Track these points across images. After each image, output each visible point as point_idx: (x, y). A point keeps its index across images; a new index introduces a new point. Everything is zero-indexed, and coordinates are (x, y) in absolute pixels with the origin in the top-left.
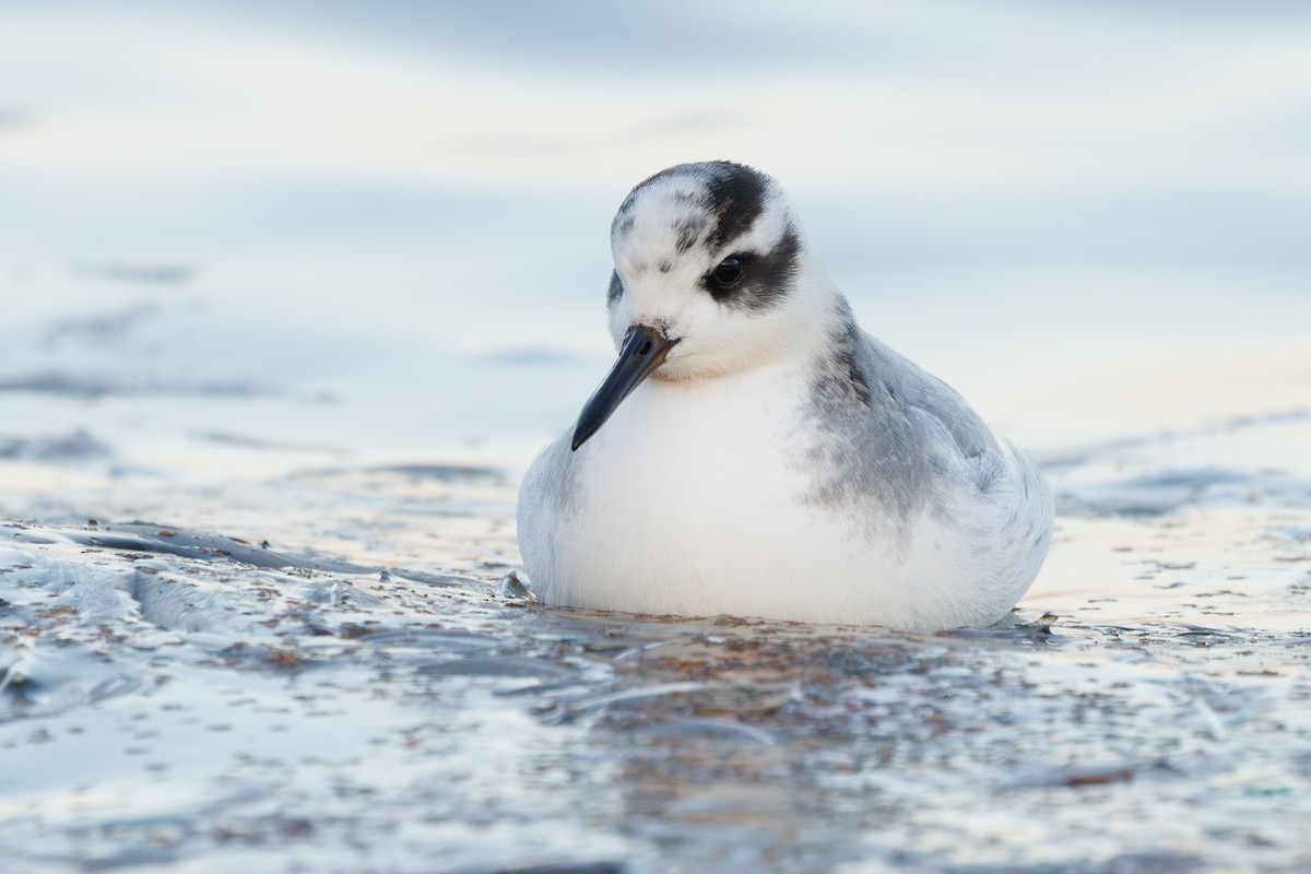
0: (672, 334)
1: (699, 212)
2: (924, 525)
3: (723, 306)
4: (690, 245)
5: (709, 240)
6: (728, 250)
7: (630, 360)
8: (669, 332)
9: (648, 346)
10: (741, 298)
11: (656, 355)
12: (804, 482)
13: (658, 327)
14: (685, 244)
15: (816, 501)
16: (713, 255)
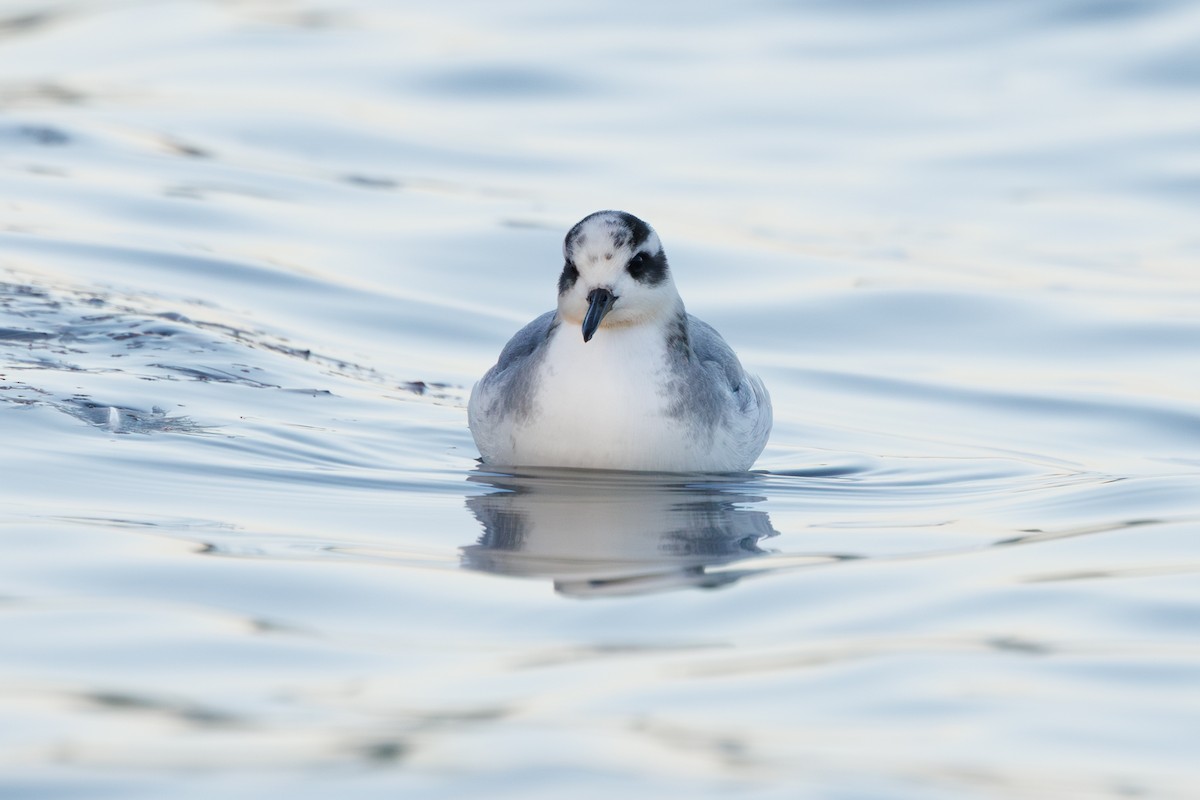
0: (615, 293)
1: (622, 228)
2: (719, 432)
3: (637, 281)
4: (621, 244)
5: (630, 242)
6: (639, 249)
8: (613, 292)
9: (604, 299)
11: (609, 304)
12: (665, 402)
14: (619, 244)
15: (671, 415)
16: (633, 250)
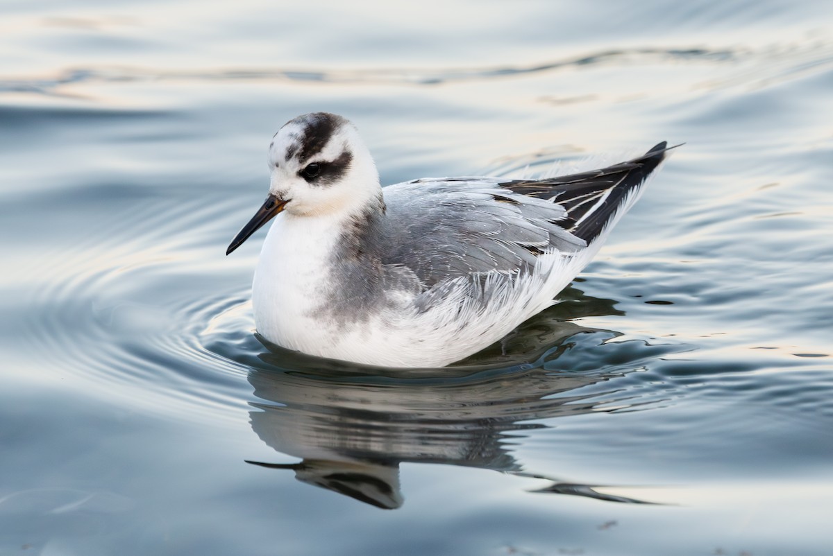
0: (286, 198)
3: (311, 185)
5: (300, 156)
7: (264, 210)
8: (283, 197)
9: (273, 204)
10: (320, 181)
11: (278, 207)
13: (278, 195)
